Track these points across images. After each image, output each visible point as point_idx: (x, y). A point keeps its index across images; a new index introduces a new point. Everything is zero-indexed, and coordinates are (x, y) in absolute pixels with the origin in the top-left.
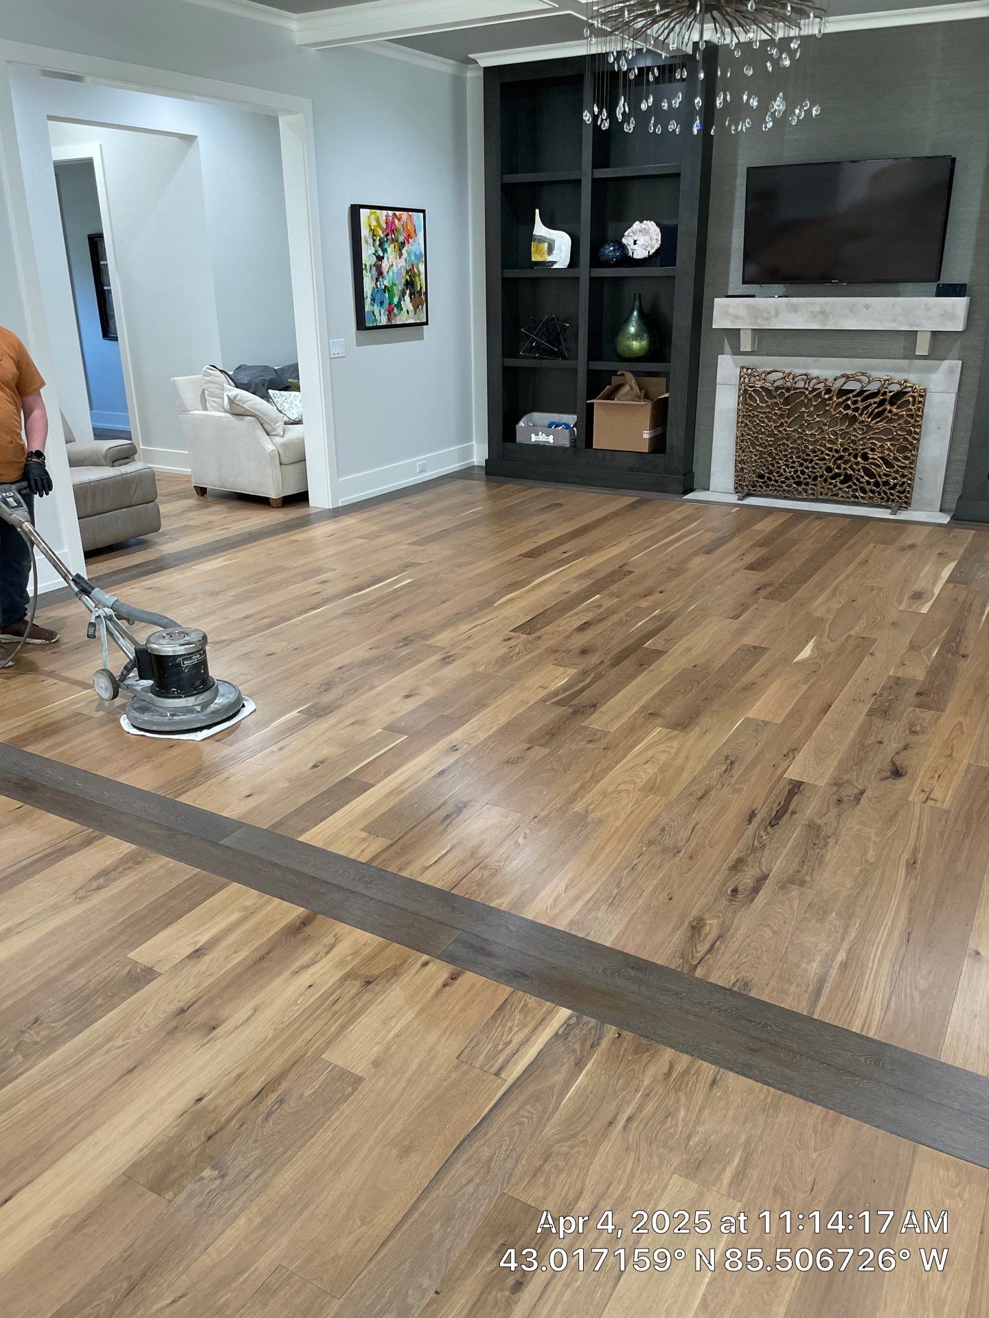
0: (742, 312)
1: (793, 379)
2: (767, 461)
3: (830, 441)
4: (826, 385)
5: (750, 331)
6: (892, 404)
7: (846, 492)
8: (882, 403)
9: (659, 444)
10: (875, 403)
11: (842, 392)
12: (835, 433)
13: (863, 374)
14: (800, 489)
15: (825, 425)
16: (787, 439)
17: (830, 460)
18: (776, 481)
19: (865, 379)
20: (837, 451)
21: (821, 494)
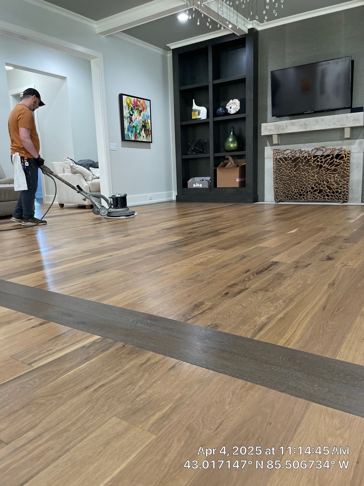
0: (273, 128)
1: (295, 152)
2: (287, 187)
3: (312, 176)
4: (309, 154)
5: (276, 135)
6: (336, 158)
7: (320, 197)
8: (332, 158)
9: (243, 184)
10: (329, 158)
11: (315, 157)
12: (314, 173)
13: (323, 147)
14: (301, 197)
15: (309, 170)
16: (295, 177)
17: (313, 184)
18: (291, 195)
19: (325, 150)
20: (315, 180)
21: (310, 199)
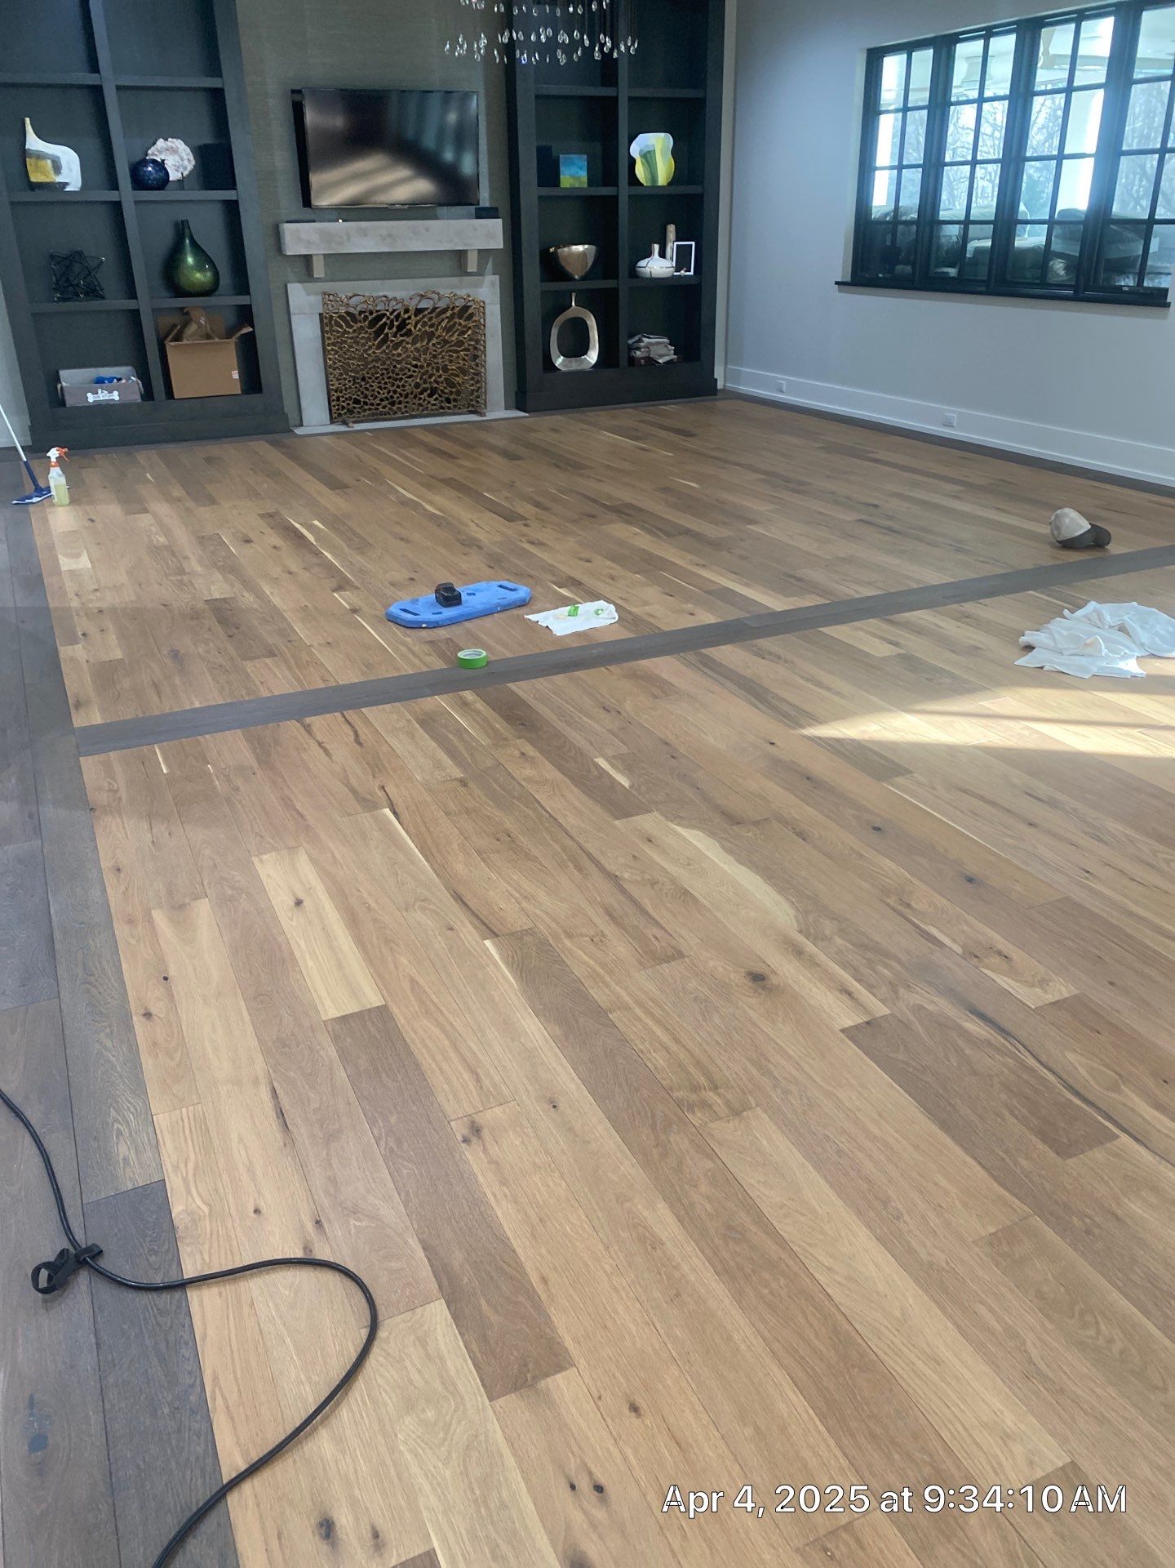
0: (315, 238)
1: (374, 301)
2: (361, 386)
3: (415, 359)
4: (404, 305)
5: (322, 257)
6: (460, 318)
7: (434, 405)
8: (452, 316)
9: (250, 383)
10: (447, 318)
11: (418, 311)
12: (417, 350)
13: (434, 292)
14: (394, 408)
15: (408, 343)
16: (377, 361)
17: (417, 377)
18: (372, 404)
19: (435, 297)
20: (422, 367)
21: (413, 410)
